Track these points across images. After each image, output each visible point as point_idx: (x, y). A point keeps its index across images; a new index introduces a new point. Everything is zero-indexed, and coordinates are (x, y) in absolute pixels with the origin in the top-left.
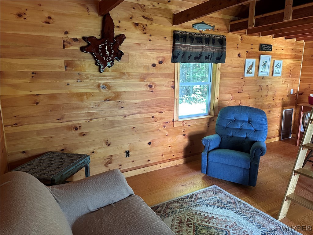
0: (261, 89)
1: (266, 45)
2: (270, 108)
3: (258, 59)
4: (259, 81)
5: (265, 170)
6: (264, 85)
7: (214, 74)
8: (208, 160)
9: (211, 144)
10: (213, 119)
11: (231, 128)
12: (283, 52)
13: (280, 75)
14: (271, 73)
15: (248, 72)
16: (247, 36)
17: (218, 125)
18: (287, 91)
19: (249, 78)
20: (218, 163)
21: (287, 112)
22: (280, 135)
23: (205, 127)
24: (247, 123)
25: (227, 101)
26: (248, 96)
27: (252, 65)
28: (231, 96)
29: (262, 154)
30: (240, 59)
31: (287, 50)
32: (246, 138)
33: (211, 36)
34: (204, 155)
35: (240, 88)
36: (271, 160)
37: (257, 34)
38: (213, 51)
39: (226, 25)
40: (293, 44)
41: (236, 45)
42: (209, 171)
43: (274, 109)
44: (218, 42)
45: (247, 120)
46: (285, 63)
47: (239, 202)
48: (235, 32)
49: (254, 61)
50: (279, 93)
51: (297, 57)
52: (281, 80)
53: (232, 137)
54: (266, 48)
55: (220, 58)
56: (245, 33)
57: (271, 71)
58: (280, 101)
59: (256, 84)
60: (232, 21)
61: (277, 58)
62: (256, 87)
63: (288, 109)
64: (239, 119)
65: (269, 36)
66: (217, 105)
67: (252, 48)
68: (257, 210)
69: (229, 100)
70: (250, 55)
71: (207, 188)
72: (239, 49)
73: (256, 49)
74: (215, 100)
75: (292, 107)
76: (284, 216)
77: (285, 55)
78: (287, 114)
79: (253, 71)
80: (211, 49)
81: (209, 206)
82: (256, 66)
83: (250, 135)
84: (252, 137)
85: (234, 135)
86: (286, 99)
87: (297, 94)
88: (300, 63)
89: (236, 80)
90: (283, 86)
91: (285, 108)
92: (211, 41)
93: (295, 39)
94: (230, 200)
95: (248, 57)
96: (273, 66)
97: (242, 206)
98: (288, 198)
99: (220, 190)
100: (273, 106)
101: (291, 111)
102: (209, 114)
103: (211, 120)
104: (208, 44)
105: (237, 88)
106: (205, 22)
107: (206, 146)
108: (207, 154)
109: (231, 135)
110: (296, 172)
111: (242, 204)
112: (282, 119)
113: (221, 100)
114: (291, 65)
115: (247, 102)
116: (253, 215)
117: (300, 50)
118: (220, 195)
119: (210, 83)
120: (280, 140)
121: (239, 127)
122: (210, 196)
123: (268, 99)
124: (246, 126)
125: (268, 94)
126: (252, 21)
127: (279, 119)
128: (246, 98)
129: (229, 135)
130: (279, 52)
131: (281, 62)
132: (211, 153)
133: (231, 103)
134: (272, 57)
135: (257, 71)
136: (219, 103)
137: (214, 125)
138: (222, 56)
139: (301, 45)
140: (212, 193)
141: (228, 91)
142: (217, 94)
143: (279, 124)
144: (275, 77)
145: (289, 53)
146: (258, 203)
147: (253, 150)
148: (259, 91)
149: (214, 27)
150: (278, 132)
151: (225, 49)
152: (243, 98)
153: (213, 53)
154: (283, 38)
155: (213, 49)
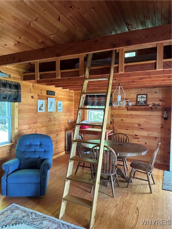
0: (50, 120)
1: (51, 91)
2: (58, 133)
3: (46, 100)
4: (48, 115)
5: (54, 179)
6: (52, 118)
7: (13, 110)
8: (7, 183)
9: (10, 168)
10: (14, 146)
11: (28, 152)
12: (62, 97)
13: (62, 111)
14: (56, 109)
15: (40, 109)
16: (37, 85)
17: (17, 150)
18: (67, 121)
19: (41, 113)
20: (16, 183)
21: (68, 134)
22: (65, 150)
23: (8, 153)
24: (39, 146)
25: (26, 131)
26: (41, 125)
27: (43, 104)
28: (28, 127)
29: (48, 169)
30: (33, 100)
31: (64, 95)
32: (39, 157)
33: (7, 82)
34: (4, 178)
35: (35, 120)
36: (59, 170)
37: (44, 84)
38: (10, 93)
39: (20, 75)
40: (67, 92)
41: (29, 90)
42: (9, 192)
43: (60, 133)
44: (14, 87)
45: (39, 144)
46: (64, 103)
47: (31, 213)
48: (28, 81)
49: (43, 102)
50: (62, 122)
51: (70, 100)
52: (63, 114)
53: (28, 158)
54: (50, 93)
55: (17, 99)
56: (35, 82)
57: (56, 108)
58: (64, 127)
59: (47, 117)
60: (25, 73)
61: (59, 100)
62: (47, 119)
63: (69, 132)
64: (33, 144)
65: (52, 86)
66: (17, 134)
67: (41, 93)
68: (45, 215)
69: (27, 130)
70: (40, 97)
71: (5, 209)
72: (31, 93)
73: (45, 93)
74: (15, 130)
75: (71, 130)
76: (63, 214)
77: (64, 98)
78: (69, 135)
79: (43, 108)
80: (8, 91)
81: (4, 227)
82: (45, 105)
83: (41, 155)
84: (43, 156)
85: (30, 157)
86: (67, 126)
87: (73, 122)
88: (73, 104)
89: (32, 114)
90: (65, 117)
91: (67, 131)
92: (8, 86)
93: (68, 89)
94: (24, 214)
95: (39, 99)
96: (57, 105)
97: (34, 216)
98: (64, 199)
99: (17, 207)
100: (59, 131)
101: (71, 133)
102: (11, 142)
103: (12, 147)
104: (6, 87)
105: (32, 120)
106: (2, 71)
107: (6, 170)
108: (6, 177)
109: (28, 157)
110: (68, 179)
111: (34, 214)
112: (66, 139)
113: (20, 130)
114: (68, 105)
115: (41, 130)
116: (41, 221)
117: (72, 96)
118: (17, 212)
119: (10, 117)
120: (66, 153)
121: (33, 150)
122: (7, 216)
123: (56, 127)
124: (38, 149)
125: (55, 123)
126: (37, 75)
127: (64, 139)
128: (40, 127)
129: (26, 157)
130: (60, 96)
131: (61, 103)
132: (9, 176)
133: (29, 132)
134: (55, 100)
135: (46, 108)
136: (18, 133)
137: (14, 150)
138: (18, 97)
139: (72, 93)
140: (9, 212)
141: (25, 123)
142: (16, 125)
143: (64, 143)
144: (59, 112)
145: (66, 97)
146: (46, 209)
147: (42, 167)
148: (49, 122)
149: (10, 75)
150: (64, 148)
151: (20, 92)
152: (38, 127)
153: (10, 94)
154: (61, 88)
155: (10, 91)
